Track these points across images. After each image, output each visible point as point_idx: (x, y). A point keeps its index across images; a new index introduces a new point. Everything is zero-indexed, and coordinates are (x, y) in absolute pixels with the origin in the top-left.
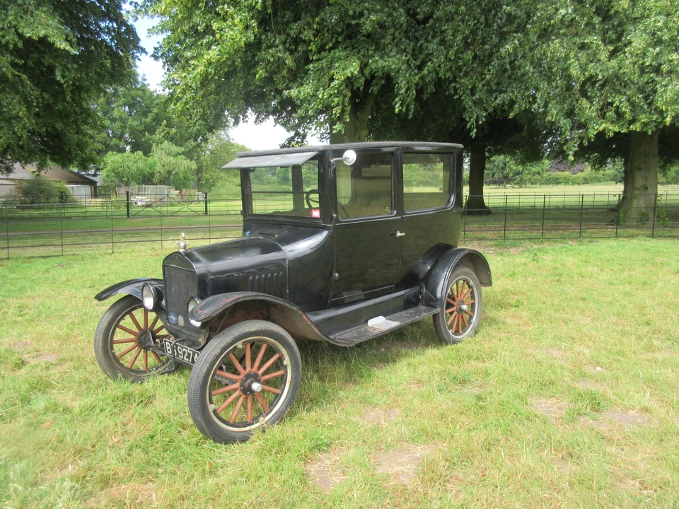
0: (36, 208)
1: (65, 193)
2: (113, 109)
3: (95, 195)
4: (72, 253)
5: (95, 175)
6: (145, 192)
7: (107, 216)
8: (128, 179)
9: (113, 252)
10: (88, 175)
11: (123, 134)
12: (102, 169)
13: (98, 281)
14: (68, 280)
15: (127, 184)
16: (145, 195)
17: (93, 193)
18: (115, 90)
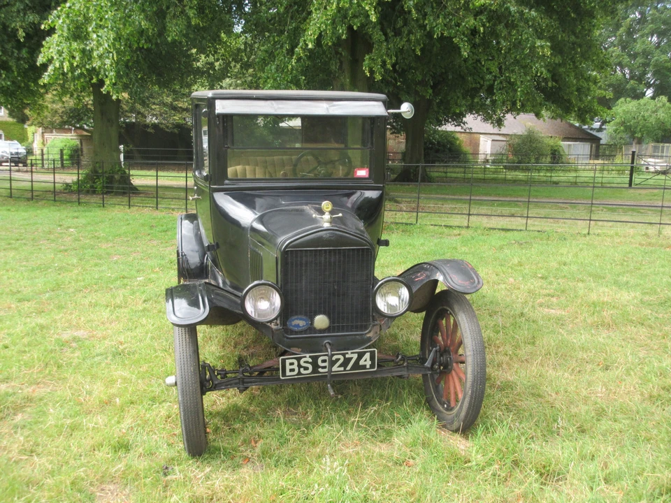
0: (523, 169)
1: (559, 152)
2: (635, 40)
3: (596, 155)
4: (536, 228)
5: (600, 130)
6: (663, 152)
7: (602, 183)
8: (642, 135)
9: (589, 234)
10: (592, 129)
11: (644, 73)
12: (609, 122)
13: (554, 271)
14: (520, 264)
15: (640, 141)
16: (662, 157)
17: (594, 153)
18: (642, 13)
